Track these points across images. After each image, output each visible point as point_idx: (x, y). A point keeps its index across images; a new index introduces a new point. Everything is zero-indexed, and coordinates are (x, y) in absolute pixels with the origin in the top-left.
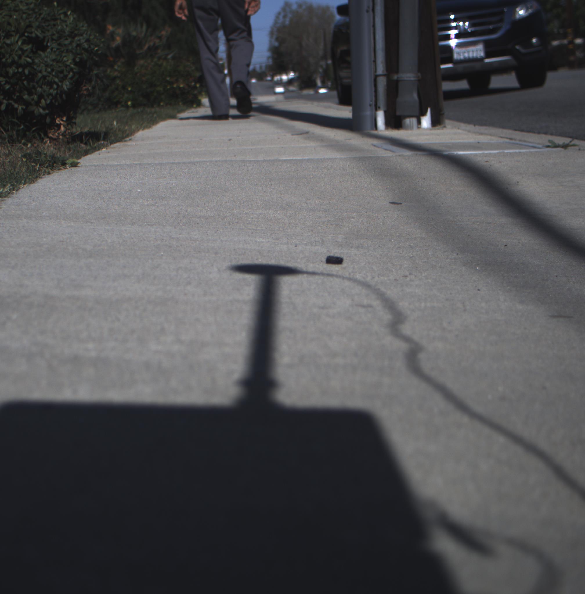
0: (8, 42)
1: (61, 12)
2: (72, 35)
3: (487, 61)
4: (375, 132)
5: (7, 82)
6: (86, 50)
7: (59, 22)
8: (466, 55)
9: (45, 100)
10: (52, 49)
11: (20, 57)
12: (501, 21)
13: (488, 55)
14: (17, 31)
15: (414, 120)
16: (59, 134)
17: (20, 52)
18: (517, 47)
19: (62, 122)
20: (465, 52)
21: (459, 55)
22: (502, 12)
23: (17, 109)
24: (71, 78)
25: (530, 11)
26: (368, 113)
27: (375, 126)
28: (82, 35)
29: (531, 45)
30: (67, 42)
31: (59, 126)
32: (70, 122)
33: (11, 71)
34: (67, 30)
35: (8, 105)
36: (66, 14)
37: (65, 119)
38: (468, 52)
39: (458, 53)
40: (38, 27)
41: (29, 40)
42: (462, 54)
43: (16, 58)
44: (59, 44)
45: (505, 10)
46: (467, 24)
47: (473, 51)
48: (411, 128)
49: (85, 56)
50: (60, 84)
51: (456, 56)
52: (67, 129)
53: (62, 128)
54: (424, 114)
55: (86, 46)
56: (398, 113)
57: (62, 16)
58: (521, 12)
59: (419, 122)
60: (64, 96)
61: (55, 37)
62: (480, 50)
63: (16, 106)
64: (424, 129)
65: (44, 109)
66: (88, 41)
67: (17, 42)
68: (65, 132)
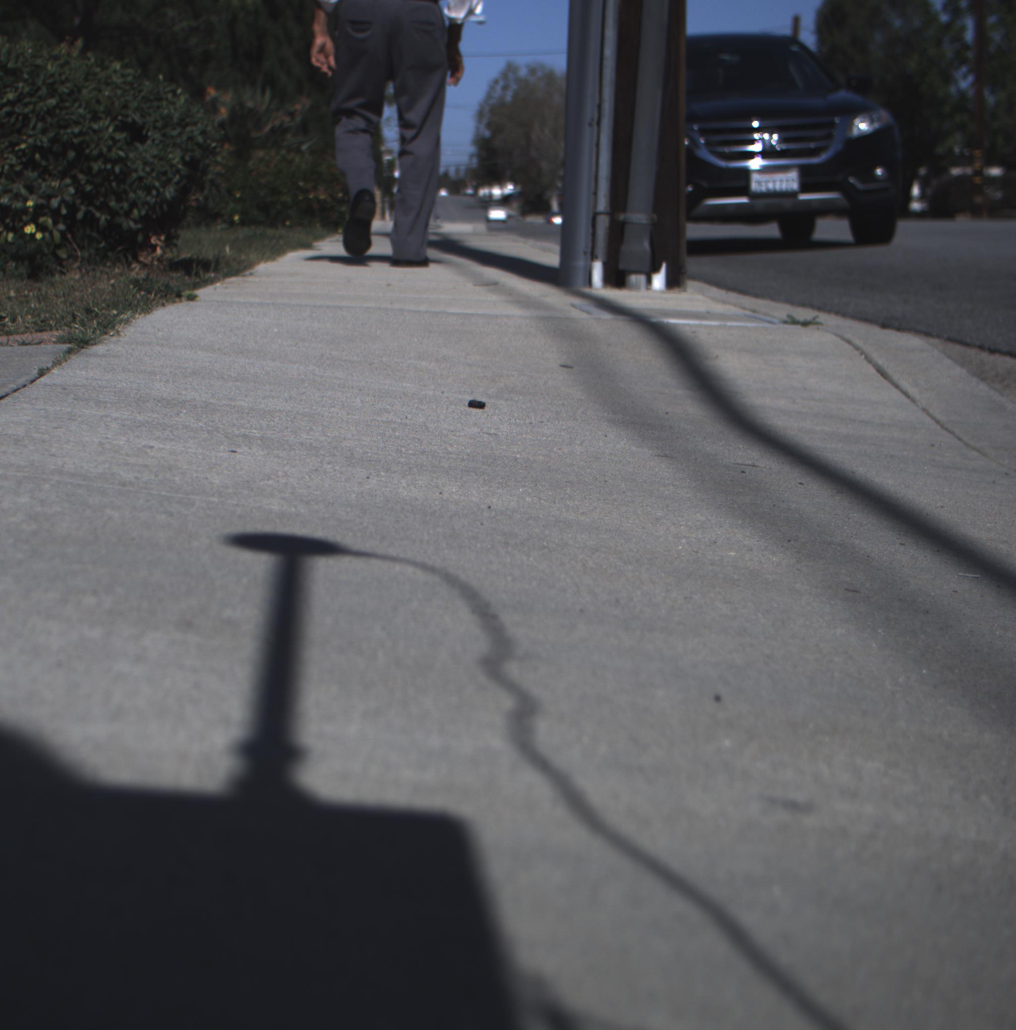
0: (96, 126)
1: (168, 89)
2: (183, 123)
3: (803, 197)
4: (587, 290)
5: (88, 182)
6: (199, 146)
7: (164, 103)
8: (771, 186)
9: (139, 211)
10: (153, 141)
11: (110, 149)
12: (829, 137)
13: (805, 187)
14: (108, 112)
15: (642, 278)
16: (153, 258)
17: (110, 143)
18: (852, 180)
19: (159, 243)
20: (769, 182)
21: (758, 184)
22: (832, 125)
23: (98, 220)
24: (177, 183)
25: (876, 125)
26: (581, 263)
27: (590, 282)
28: (195, 124)
29: (874, 178)
30: (174, 133)
31: (154, 248)
32: (170, 242)
33: (96, 167)
34: (176, 116)
35: (87, 213)
36: (174, 92)
37: (163, 238)
38: (774, 182)
39: (759, 183)
40: (137, 109)
41: (123, 127)
42: (763, 184)
43: (105, 150)
44: (164, 135)
45: (837, 120)
46: (775, 137)
47: (781, 181)
48: (636, 287)
49: (198, 154)
50: (161, 190)
51: (754, 186)
52: (164, 252)
53: (159, 251)
54: (656, 269)
55: (200, 139)
56: (622, 266)
57: (170, 96)
58: (863, 126)
59: (649, 281)
60: (165, 207)
61: (159, 124)
62: (793, 180)
63: (98, 214)
64: (655, 291)
65: (136, 222)
66: (203, 133)
67: (107, 128)
68: (162, 256)
